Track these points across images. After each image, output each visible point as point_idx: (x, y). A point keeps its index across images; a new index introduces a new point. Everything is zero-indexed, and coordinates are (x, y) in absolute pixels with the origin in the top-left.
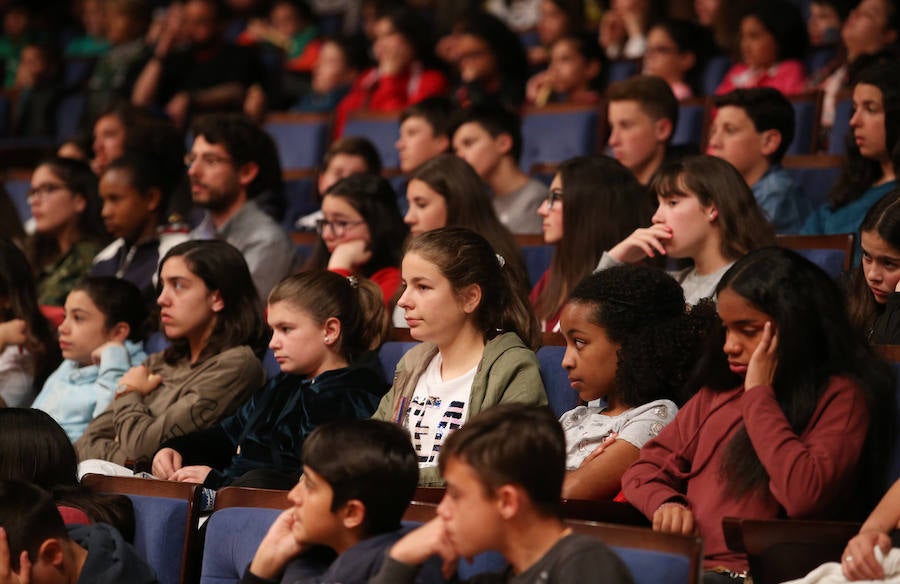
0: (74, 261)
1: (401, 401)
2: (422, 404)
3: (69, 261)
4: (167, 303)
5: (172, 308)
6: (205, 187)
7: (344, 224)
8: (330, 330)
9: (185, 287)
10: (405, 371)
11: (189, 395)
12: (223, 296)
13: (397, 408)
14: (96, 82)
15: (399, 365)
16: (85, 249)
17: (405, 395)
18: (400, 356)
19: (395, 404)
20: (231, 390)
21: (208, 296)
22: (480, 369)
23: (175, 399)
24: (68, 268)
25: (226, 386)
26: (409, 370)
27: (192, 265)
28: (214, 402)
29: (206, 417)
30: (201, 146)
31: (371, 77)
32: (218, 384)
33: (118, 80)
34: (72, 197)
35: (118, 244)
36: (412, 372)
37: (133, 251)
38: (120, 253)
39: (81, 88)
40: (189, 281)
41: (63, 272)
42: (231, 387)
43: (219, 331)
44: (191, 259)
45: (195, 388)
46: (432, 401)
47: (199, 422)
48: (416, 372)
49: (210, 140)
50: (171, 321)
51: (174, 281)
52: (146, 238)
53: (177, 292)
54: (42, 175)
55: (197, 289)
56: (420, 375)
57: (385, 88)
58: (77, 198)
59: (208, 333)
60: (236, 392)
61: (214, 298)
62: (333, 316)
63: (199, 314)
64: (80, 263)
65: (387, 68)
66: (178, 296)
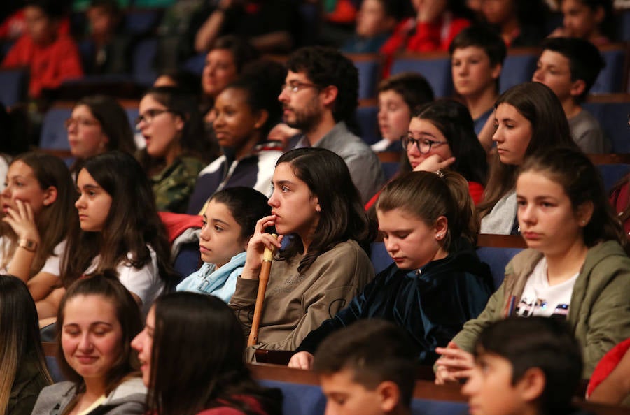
0: (181, 172)
1: (512, 299)
2: (531, 305)
3: (176, 172)
5: (280, 209)
6: (292, 110)
7: (431, 143)
8: (439, 228)
9: (291, 190)
10: (514, 273)
13: (507, 306)
14: (164, 29)
15: (507, 268)
16: (190, 162)
17: (515, 293)
18: (507, 260)
19: (506, 302)
21: (311, 198)
22: (581, 272)
24: (175, 179)
26: (517, 272)
27: (297, 170)
31: (410, 24)
33: (183, 27)
34: (174, 118)
35: (222, 159)
36: (521, 273)
37: (235, 164)
38: (223, 168)
39: (150, 34)
40: (295, 185)
41: (171, 182)
44: (297, 165)
46: (539, 303)
48: (524, 273)
50: (280, 220)
51: (282, 185)
52: (247, 154)
53: (284, 194)
54: (148, 103)
55: (302, 192)
56: (528, 276)
57: (422, 34)
58: (178, 119)
62: (442, 215)
63: (304, 213)
64: (185, 174)
65: (424, 16)
66: (285, 198)
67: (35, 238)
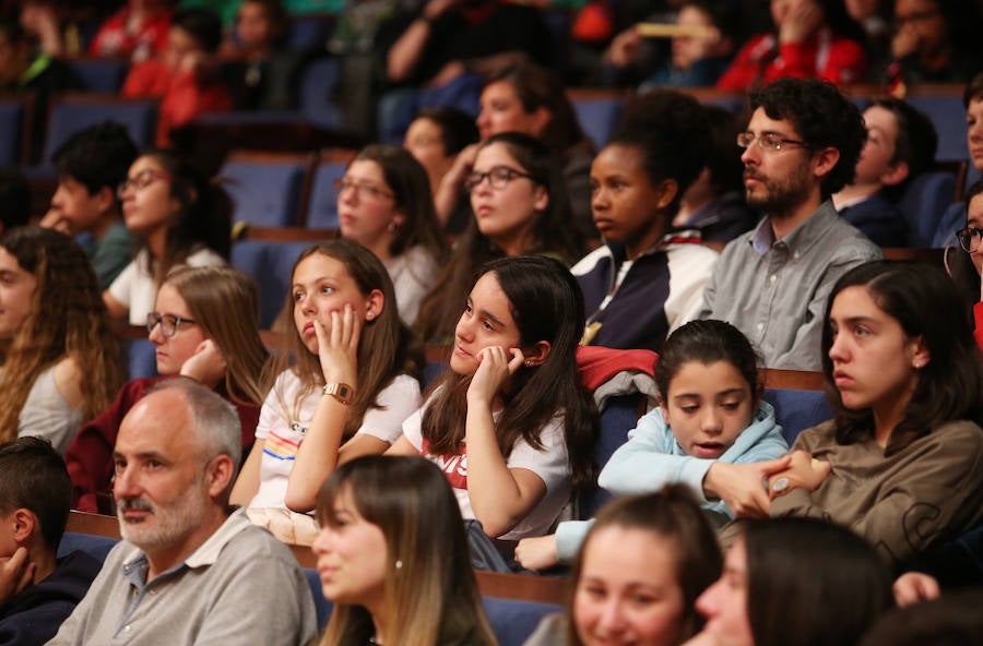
4: (844, 356)
5: (851, 364)
9: (872, 332)
11: (894, 496)
12: (929, 346)
20: (958, 490)
21: (906, 345)
23: (870, 502)
25: (951, 485)
27: (881, 299)
28: (934, 507)
29: (923, 531)
30: (760, 122)
32: (942, 480)
40: (878, 323)
42: (958, 486)
43: (921, 397)
44: (879, 289)
45: (903, 484)
47: (914, 538)
49: (773, 114)
50: (852, 382)
51: (855, 324)
52: (648, 251)
53: (858, 340)
55: (889, 337)
59: (906, 399)
60: (966, 493)
61: (915, 348)
63: (895, 372)
65: (789, 34)
66: (861, 345)
67: (350, 382)
